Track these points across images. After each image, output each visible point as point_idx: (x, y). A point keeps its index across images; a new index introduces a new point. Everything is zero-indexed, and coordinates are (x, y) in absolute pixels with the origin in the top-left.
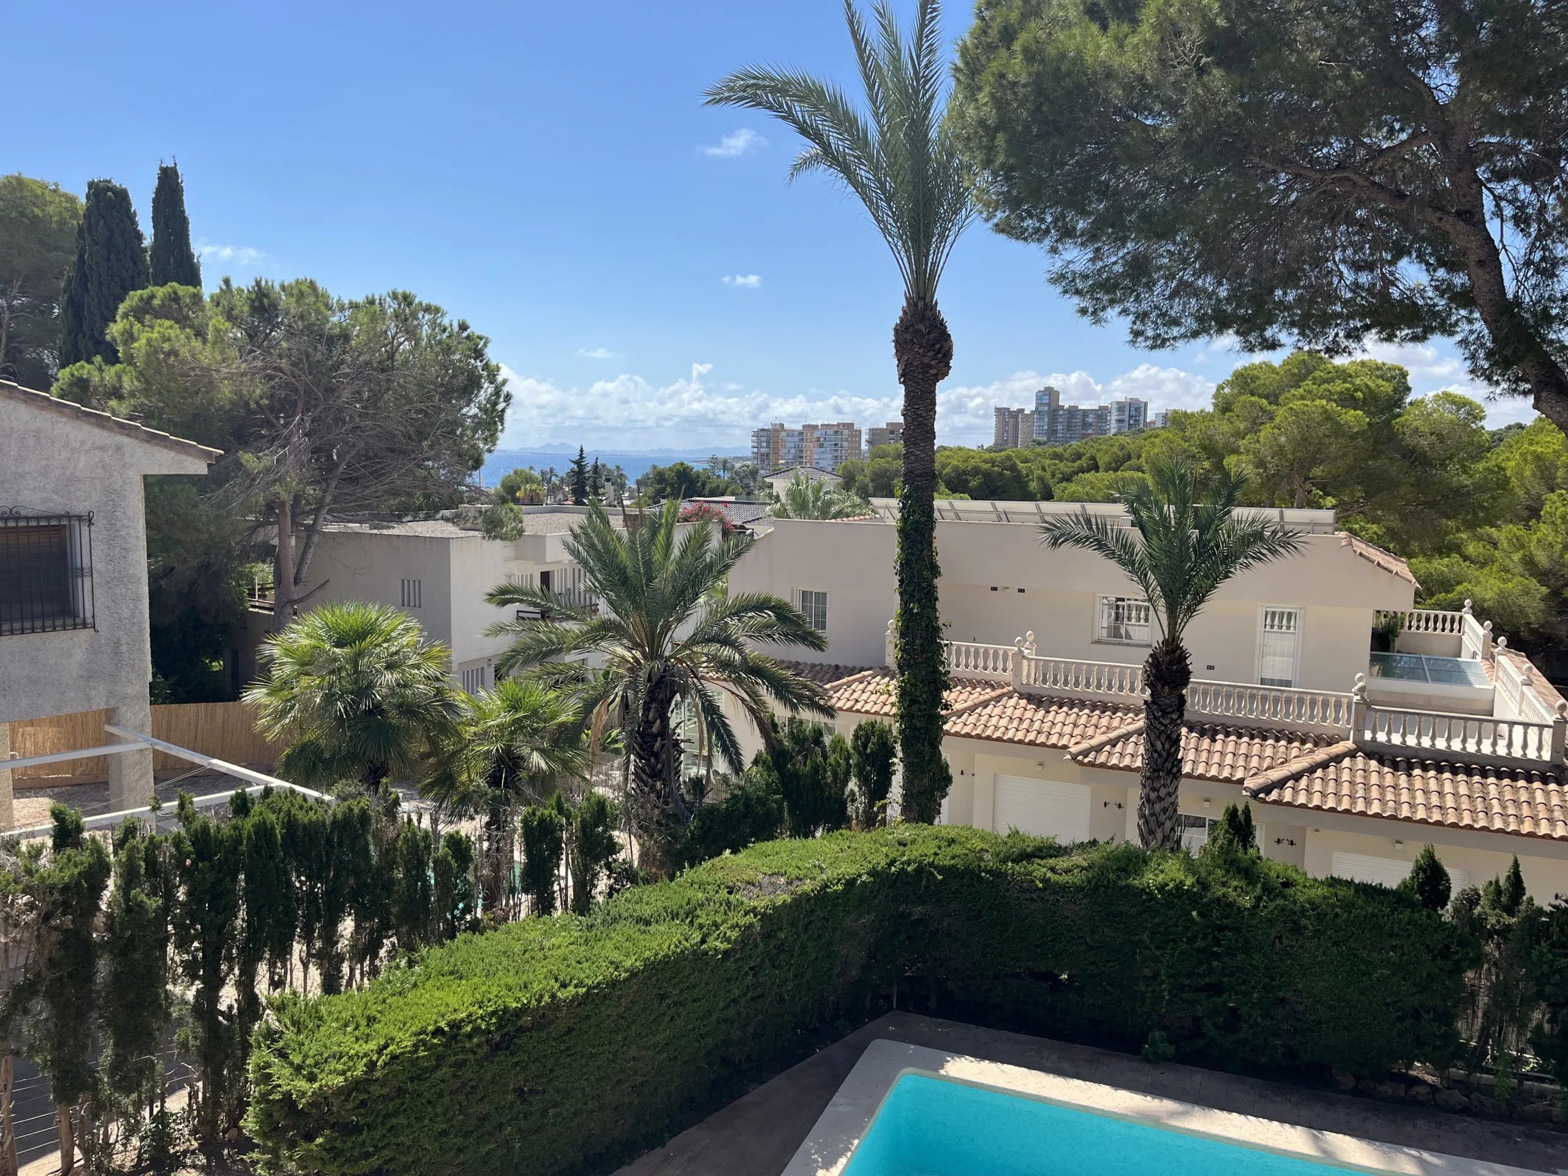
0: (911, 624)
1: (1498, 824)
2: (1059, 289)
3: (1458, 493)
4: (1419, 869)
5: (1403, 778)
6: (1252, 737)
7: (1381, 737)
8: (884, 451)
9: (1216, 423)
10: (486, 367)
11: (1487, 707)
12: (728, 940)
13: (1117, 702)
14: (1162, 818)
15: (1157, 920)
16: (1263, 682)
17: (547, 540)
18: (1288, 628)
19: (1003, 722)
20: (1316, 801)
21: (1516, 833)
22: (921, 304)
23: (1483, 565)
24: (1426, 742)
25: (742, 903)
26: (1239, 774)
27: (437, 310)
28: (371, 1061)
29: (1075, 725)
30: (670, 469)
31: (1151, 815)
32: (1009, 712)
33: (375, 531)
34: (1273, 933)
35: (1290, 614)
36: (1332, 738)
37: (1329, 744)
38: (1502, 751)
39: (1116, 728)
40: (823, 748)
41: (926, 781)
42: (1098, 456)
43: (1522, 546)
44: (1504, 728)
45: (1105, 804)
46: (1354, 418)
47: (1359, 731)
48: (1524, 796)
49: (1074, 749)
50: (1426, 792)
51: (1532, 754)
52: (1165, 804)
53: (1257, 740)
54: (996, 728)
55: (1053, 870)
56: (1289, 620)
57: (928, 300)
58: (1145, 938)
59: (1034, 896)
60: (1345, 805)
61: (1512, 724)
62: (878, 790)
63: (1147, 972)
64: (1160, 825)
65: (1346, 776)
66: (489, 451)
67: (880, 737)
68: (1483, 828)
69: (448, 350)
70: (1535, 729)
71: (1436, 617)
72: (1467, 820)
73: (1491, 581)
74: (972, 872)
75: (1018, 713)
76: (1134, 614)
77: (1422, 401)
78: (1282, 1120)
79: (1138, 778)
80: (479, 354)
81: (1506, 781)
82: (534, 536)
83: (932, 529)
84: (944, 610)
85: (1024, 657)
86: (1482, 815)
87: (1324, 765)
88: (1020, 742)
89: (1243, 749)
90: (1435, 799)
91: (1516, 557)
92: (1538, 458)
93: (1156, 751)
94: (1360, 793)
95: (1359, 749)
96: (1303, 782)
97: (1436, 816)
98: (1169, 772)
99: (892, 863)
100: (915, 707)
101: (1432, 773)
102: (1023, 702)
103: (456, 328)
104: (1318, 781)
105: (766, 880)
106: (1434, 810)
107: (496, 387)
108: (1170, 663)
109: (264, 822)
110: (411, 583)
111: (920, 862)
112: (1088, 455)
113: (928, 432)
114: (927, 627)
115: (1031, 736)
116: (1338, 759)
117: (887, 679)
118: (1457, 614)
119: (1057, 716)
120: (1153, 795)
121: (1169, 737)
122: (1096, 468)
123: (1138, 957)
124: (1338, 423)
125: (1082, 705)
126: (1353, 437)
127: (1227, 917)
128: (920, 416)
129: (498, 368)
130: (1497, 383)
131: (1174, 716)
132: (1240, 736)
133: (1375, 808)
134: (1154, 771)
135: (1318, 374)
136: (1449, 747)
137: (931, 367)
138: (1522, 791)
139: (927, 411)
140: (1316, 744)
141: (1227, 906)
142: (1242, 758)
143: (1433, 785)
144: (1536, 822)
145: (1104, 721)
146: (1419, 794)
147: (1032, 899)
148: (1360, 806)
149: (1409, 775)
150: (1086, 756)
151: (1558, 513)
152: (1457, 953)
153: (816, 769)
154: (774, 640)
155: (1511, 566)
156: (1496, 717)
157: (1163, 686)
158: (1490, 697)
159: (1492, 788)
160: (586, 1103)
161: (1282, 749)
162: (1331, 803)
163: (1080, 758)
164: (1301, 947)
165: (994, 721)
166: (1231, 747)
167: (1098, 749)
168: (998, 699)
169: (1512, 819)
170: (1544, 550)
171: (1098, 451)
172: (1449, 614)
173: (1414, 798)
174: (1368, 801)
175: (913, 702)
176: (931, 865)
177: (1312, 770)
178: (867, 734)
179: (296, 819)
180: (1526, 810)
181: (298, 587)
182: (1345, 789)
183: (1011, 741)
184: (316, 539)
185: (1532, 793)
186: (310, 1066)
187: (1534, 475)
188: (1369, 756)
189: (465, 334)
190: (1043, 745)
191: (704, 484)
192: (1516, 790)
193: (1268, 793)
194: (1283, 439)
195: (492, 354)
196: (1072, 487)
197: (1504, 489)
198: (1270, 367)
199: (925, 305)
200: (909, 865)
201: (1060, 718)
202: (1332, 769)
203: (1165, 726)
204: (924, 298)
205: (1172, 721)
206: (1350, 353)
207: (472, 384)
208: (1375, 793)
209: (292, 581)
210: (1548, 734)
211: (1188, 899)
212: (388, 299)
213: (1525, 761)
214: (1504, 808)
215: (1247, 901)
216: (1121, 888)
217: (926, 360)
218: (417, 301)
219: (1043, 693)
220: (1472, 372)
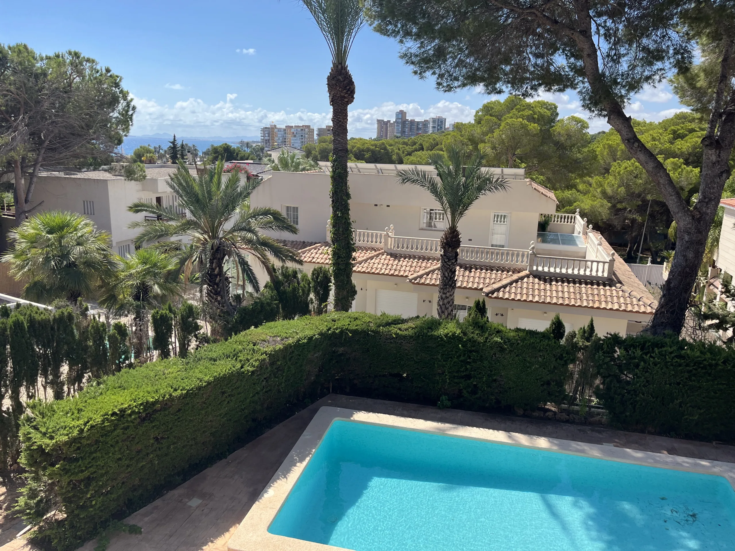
0: (337, 222)
1: (585, 304)
2: (405, 61)
3: (576, 161)
4: (553, 323)
5: (548, 285)
6: (487, 270)
7: (540, 269)
8: (325, 139)
9: (475, 128)
10: (121, 92)
11: (583, 255)
12: (254, 366)
13: (429, 256)
14: (447, 306)
15: (444, 349)
16: (492, 246)
17: (158, 181)
18: (504, 222)
19: (380, 266)
20: (513, 296)
21: (592, 307)
22: (340, 67)
23: (585, 194)
24: (558, 270)
25: (260, 350)
26: (481, 286)
27: (93, 61)
28: (81, 429)
29: (411, 267)
30: (220, 147)
31: (443, 304)
32: (382, 261)
33: (67, 176)
34: (492, 352)
35: (505, 216)
36: (520, 269)
37: (519, 272)
38: (588, 273)
39: (429, 267)
40: (298, 279)
41: (345, 293)
42: (424, 143)
43: (601, 186)
44: (589, 263)
45: (424, 301)
46: (534, 127)
47: (531, 266)
48: (596, 292)
49: (410, 277)
50: (557, 291)
51: (600, 274)
52: (449, 299)
53: (489, 271)
54: (377, 269)
55: (400, 329)
56: (504, 219)
57: (343, 65)
58: (439, 357)
59: (392, 341)
60: (524, 298)
61: (592, 262)
62: (323, 298)
63: (440, 371)
64: (447, 309)
65: (525, 285)
66: (126, 136)
67: (324, 274)
68: (579, 306)
69: (100, 82)
70: (602, 263)
71: (565, 217)
72: (573, 303)
73: (588, 201)
74: (365, 332)
75: (386, 262)
76: (438, 216)
77: (563, 120)
78: (494, 429)
79: (437, 288)
80: (117, 85)
81: (589, 286)
82: (152, 179)
83: (347, 176)
84: (353, 215)
85: (389, 236)
86: (579, 300)
87: (516, 281)
88: (387, 274)
89: (483, 275)
90: (560, 294)
91: (599, 190)
92: (610, 146)
93: (445, 277)
94: (531, 293)
95: (531, 274)
96: (508, 289)
97: (561, 301)
98: (451, 286)
99: (329, 329)
100: (340, 260)
101: (560, 283)
102: (389, 257)
103: (104, 71)
104: (514, 288)
105: (271, 339)
106: (560, 299)
107: (127, 103)
108: (452, 238)
109: (18, 320)
110: (88, 202)
111: (342, 328)
112: (419, 143)
113: (344, 129)
114: (345, 222)
115: (392, 272)
116: (522, 278)
117: (327, 247)
118: (573, 215)
119: (404, 262)
120: (444, 296)
121: (451, 270)
122: (422, 149)
123: (436, 365)
124: (527, 130)
125: (414, 258)
126: (534, 135)
127: (474, 347)
128: (340, 121)
129: (128, 93)
130: (593, 111)
131: (453, 261)
132: (482, 270)
133: (536, 299)
134: (444, 285)
135: (518, 106)
136: (567, 272)
137: (345, 97)
138: (595, 290)
139: (344, 119)
140: (513, 272)
141: (473, 342)
142: (482, 279)
143: (560, 288)
144: (600, 302)
145: (424, 264)
146: (554, 292)
147: (391, 342)
148: (530, 298)
149: (551, 284)
150: (416, 280)
151: (617, 171)
152: (566, 357)
153: (294, 289)
154: (273, 229)
155: (597, 194)
156: (587, 259)
157: (449, 248)
158: (584, 251)
159: (583, 289)
160: (188, 442)
161: (499, 275)
162: (518, 297)
163: (413, 281)
164: (504, 357)
165: (375, 266)
166: (478, 274)
167: (421, 277)
168: (377, 256)
169: (591, 302)
170: (610, 187)
171: (424, 141)
172: (570, 215)
173: (552, 294)
174: (533, 296)
175: (339, 257)
176: (347, 329)
177: (511, 283)
178: (318, 273)
179: (34, 318)
180: (596, 298)
181: (27, 204)
182: (525, 291)
183: (383, 274)
184: (35, 180)
185: (599, 291)
186: (50, 432)
187: (608, 154)
188: (535, 277)
189: (109, 75)
190: (397, 275)
191: (237, 154)
192: (593, 289)
193: (493, 294)
194: (504, 136)
195: (124, 85)
196: (412, 158)
197: (595, 160)
198: (499, 102)
199: (342, 67)
200: (337, 330)
201: (405, 263)
202: (519, 283)
203: (449, 266)
204: (341, 64)
205: (452, 263)
206: (532, 96)
207: (114, 101)
208: (536, 292)
209: (24, 201)
210: (607, 266)
211: (458, 339)
212: (67, 55)
213: (597, 277)
214: (588, 297)
215: (481, 340)
216: (429, 336)
217: (342, 94)
218: (82, 56)
219: (397, 253)
220: (583, 106)
